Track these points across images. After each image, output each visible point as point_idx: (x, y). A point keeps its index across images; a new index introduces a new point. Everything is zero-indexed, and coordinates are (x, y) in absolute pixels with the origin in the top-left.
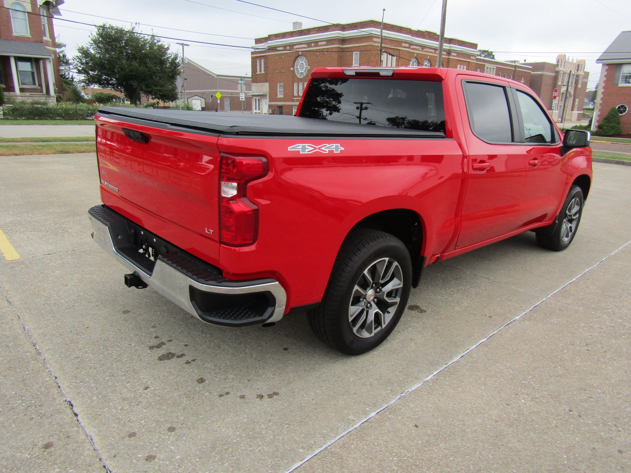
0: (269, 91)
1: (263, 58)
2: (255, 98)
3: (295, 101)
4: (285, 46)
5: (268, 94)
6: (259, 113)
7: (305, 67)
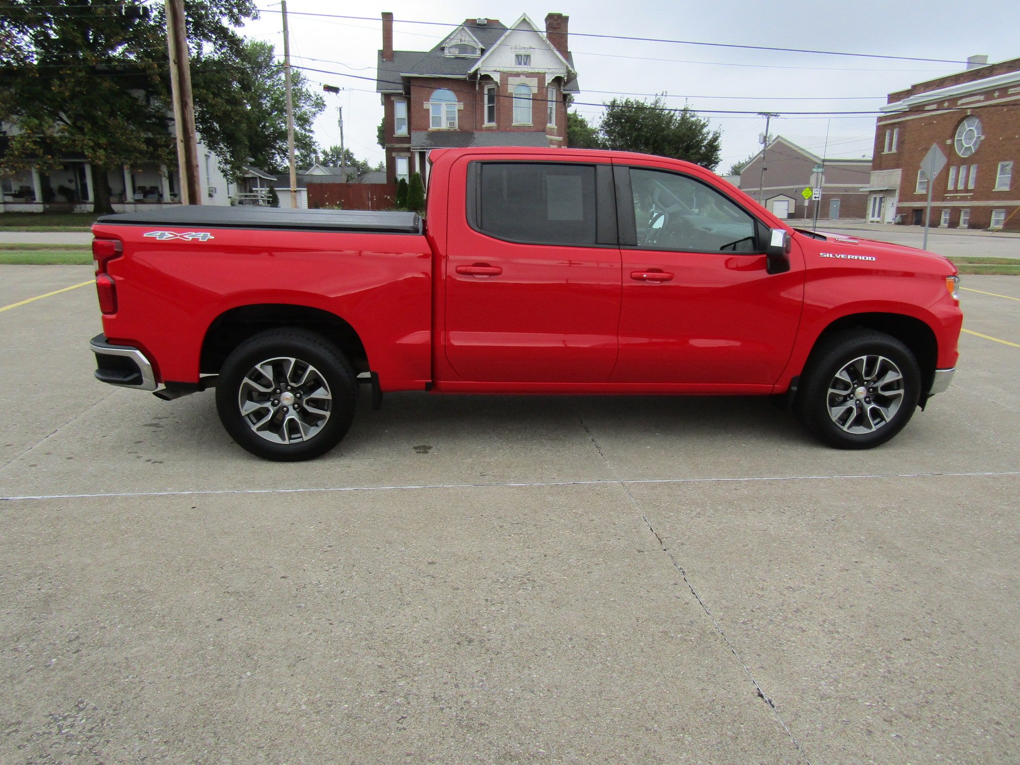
0: (902, 183)
1: (897, 126)
2: (875, 196)
3: (949, 200)
4: (940, 103)
5: (899, 188)
6: (878, 222)
7: (976, 136)
